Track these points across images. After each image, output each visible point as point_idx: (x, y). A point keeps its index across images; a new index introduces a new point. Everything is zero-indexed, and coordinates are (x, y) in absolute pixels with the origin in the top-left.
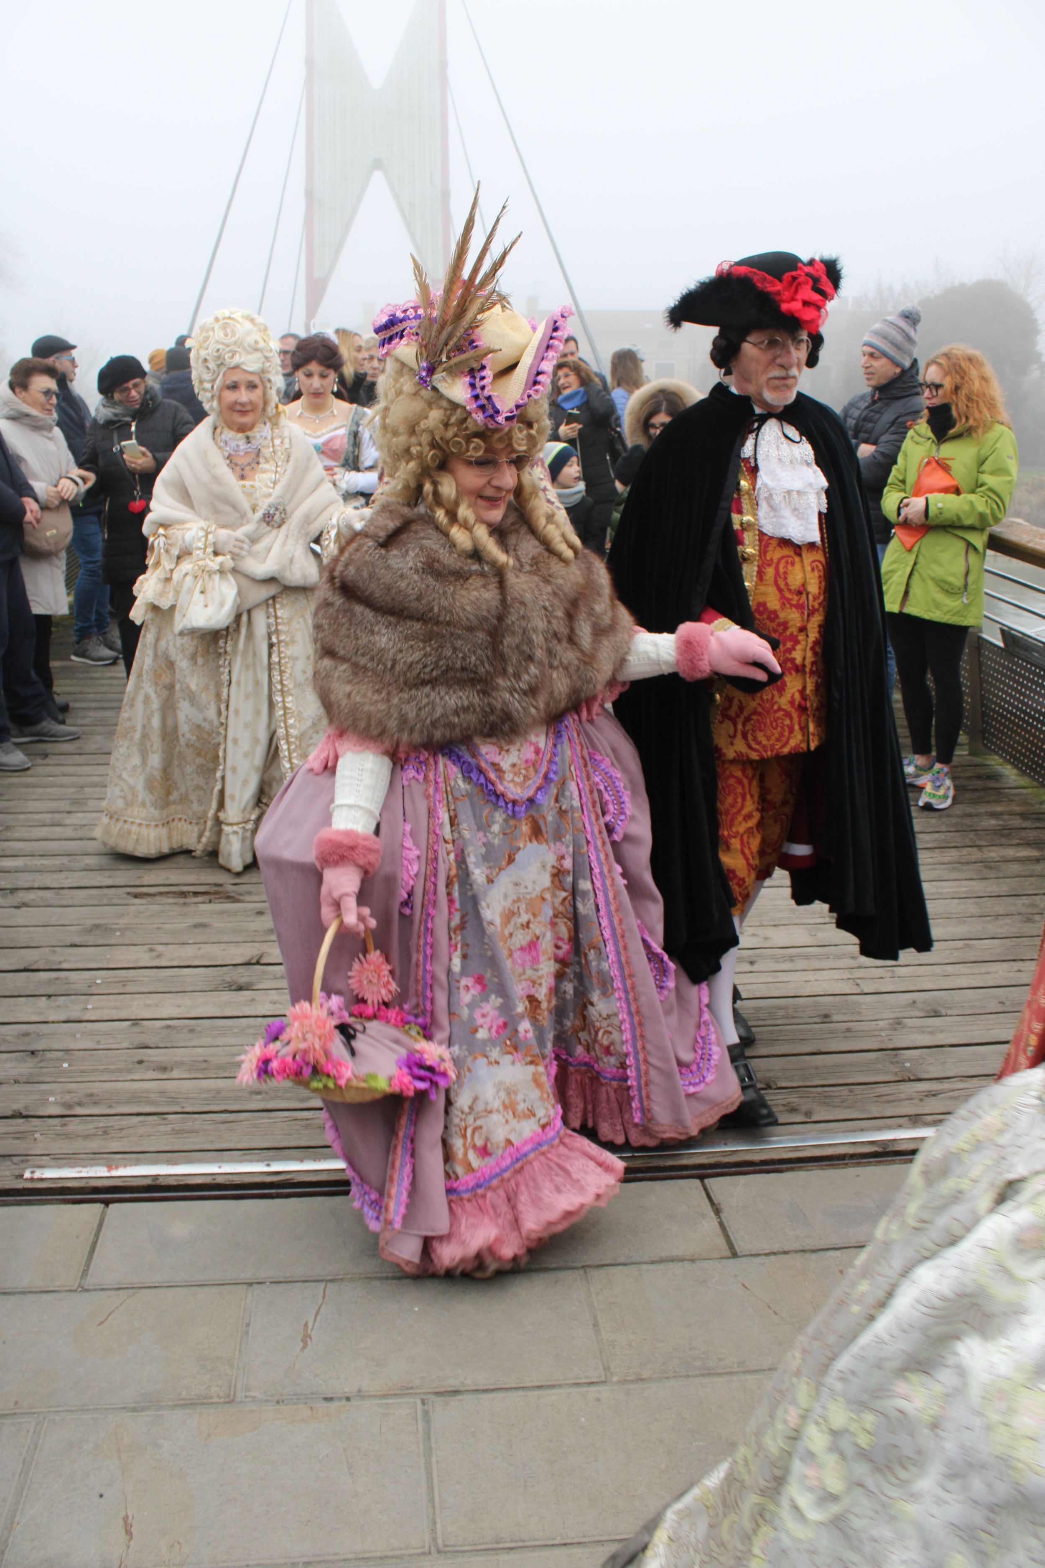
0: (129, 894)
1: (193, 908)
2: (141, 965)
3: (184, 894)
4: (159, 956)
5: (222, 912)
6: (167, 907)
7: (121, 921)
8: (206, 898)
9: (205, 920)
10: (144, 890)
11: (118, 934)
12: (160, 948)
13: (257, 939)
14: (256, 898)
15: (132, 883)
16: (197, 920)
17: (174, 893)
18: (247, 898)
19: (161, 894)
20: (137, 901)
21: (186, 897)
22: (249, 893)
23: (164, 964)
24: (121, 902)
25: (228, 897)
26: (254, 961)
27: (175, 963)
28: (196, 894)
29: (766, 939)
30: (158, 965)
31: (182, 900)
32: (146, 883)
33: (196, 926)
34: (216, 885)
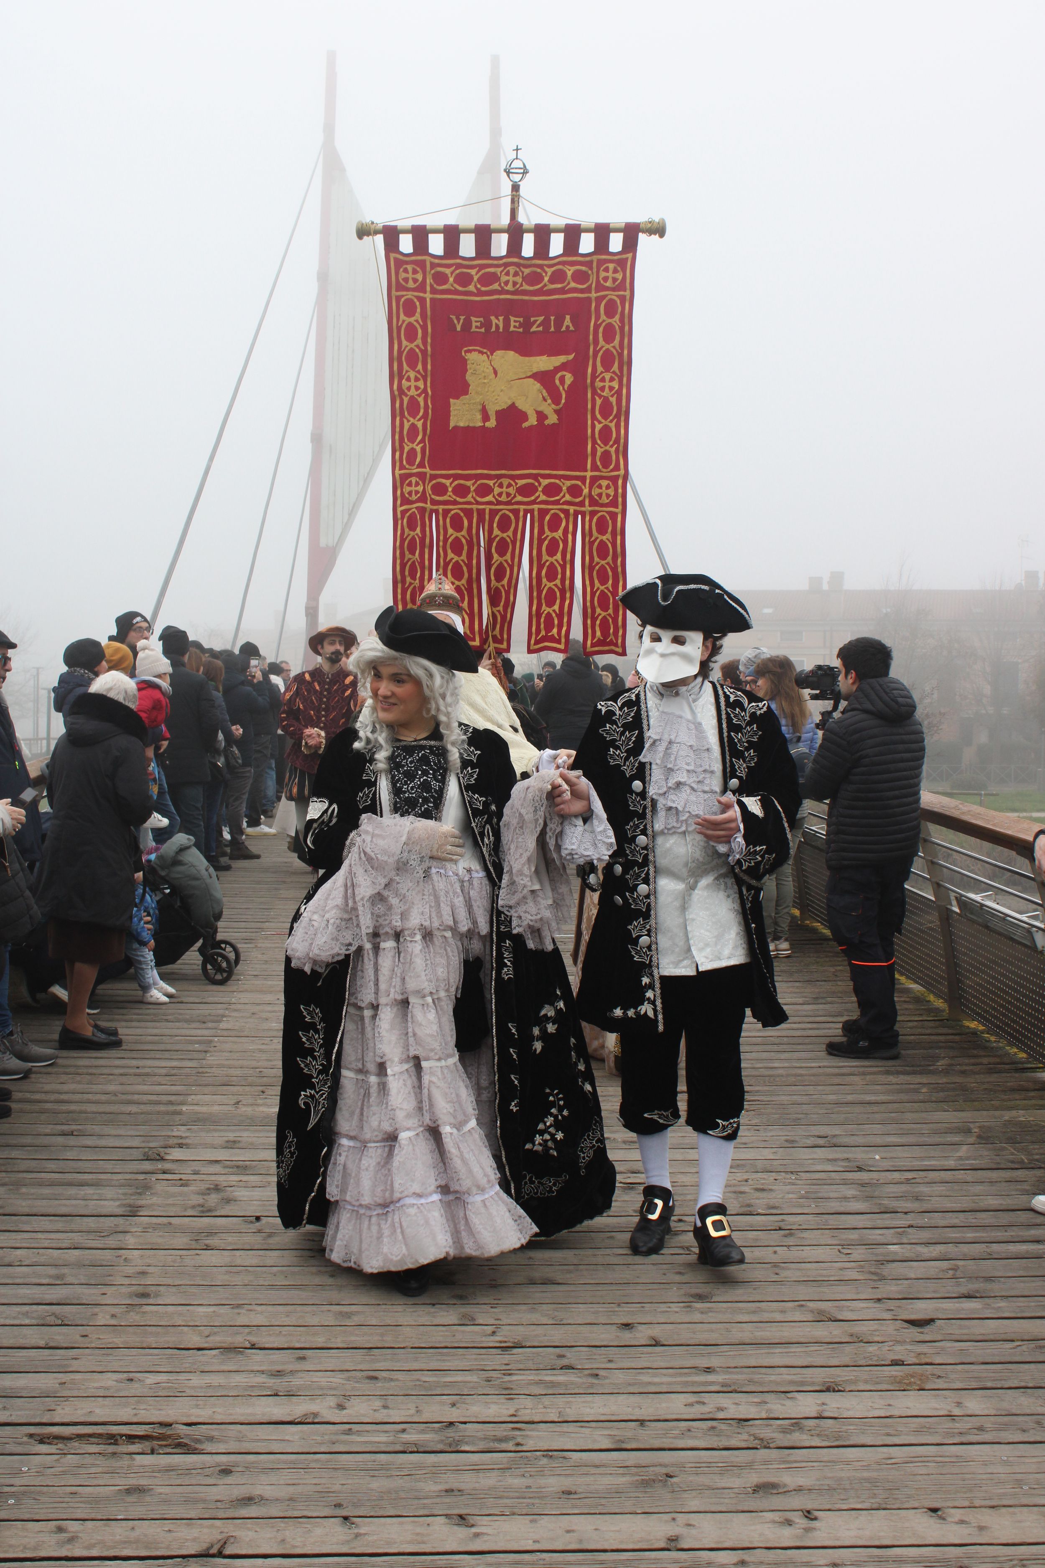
0: (31, 1436)
1: (125, 1461)
2: (43, 1554)
3: (112, 1439)
4: (71, 1540)
5: (169, 1469)
6: (88, 1460)
7: (17, 1481)
8: (146, 1445)
9: (143, 1482)
10: (55, 1430)
11: (11, 1501)
12: (73, 1526)
13: (221, 1514)
14: (222, 1448)
15: (37, 1420)
16: (133, 1481)
17: (100, 1435)
18: (208, 1447)
19: (80, 1437)
20: (44, 1448)
21: (116, 1443)
22: (211, 1439)
23: (78, 1553)
24: (19, 1449)
25: (179, 1445)
26: (214, 1551)
27: (95, 1553)
28: (131, 1438)
29: (981, 1528)
30: (70, 1554)
31: (111, 1449)
32: (57, 1420)
33: (129, 1491)
34: (162, 1424)
